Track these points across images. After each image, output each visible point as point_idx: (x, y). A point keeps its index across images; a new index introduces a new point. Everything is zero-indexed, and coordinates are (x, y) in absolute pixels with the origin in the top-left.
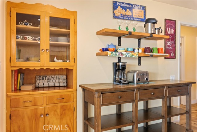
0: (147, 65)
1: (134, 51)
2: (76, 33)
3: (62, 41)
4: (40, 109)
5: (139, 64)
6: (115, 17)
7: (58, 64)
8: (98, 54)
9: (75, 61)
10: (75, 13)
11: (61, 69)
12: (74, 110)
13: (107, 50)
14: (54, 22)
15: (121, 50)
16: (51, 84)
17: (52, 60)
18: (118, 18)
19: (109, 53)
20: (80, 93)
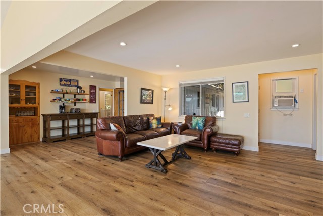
0: (78, 106)
1: (69, 100)
2: (39, 92)
3: (32, 95)
4: (21, 124)
5: (75, 105)
6: (60, 85)
7: (30, 105)
8: (51, 101)
9: (39, 104)
10: (39, 84)
11: (31, 108)
12: (39, 125)
13: (55, 100)
14: (27, 87)
15: (63, 100)
16: (25, 114)
17: (26, 104)
18: (62, 85)
19: (56, 101)
20: (42, 117)
